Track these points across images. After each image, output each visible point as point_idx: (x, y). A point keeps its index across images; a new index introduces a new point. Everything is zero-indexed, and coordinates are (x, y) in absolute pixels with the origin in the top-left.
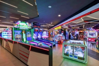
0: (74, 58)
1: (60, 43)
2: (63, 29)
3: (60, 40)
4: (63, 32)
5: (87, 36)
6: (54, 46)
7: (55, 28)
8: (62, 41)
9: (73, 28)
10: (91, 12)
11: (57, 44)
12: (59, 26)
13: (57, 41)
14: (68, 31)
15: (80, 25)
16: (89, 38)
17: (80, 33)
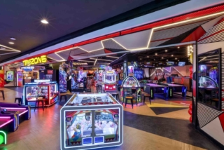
0: (96, 144)
1: (43, 104)
2: (51, 65)
3: (44, 97)
4: (51, 72)
5: (101, 81)
6: (25, 117)
7: (25, 61)
8: (51, 98)
9: (75, 64)
10: (120, 32)
11: (35, 108)
12: (39, 56)
13: (35, 99)
14: (66, 69)
15: (88, 59)
16: (106, 85)
17: (89, 74)
